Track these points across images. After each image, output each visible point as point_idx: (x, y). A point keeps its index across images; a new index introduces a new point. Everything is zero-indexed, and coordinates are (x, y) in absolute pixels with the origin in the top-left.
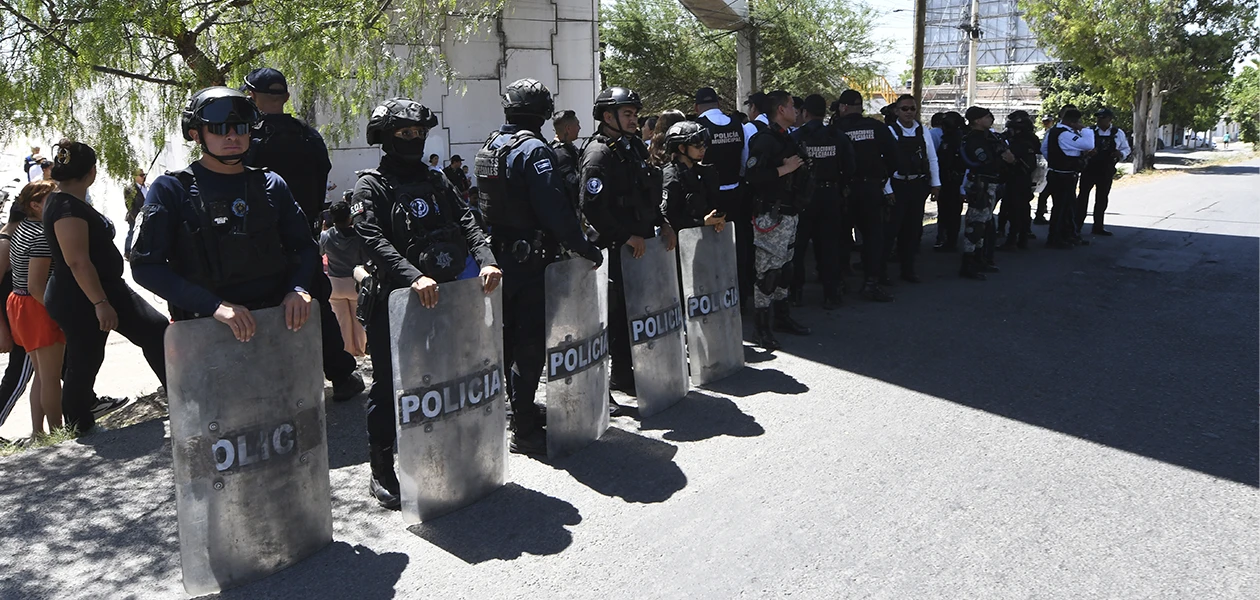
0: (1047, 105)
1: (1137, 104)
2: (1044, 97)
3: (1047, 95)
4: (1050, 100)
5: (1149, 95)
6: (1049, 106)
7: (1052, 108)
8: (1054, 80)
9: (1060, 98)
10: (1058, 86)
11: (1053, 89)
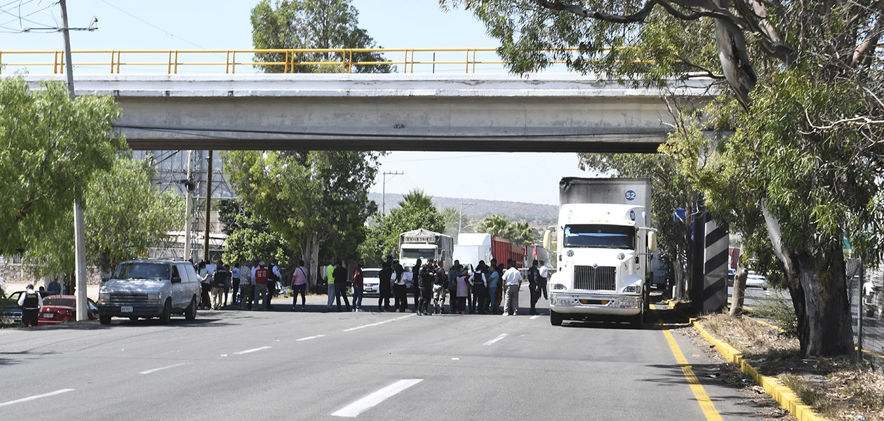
0: (232, 241)
1: (304, 249)
2: (229, 233)
3: (232, 232)
4: (235, 236)
5: (312, 242)
6: (234, 243)
7: (237, 244)
8: (238, 216)
9: (243, 235)
10: (241, 223)
11: (236, 226)
